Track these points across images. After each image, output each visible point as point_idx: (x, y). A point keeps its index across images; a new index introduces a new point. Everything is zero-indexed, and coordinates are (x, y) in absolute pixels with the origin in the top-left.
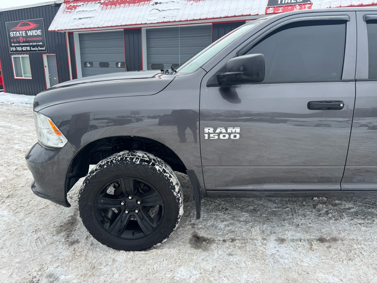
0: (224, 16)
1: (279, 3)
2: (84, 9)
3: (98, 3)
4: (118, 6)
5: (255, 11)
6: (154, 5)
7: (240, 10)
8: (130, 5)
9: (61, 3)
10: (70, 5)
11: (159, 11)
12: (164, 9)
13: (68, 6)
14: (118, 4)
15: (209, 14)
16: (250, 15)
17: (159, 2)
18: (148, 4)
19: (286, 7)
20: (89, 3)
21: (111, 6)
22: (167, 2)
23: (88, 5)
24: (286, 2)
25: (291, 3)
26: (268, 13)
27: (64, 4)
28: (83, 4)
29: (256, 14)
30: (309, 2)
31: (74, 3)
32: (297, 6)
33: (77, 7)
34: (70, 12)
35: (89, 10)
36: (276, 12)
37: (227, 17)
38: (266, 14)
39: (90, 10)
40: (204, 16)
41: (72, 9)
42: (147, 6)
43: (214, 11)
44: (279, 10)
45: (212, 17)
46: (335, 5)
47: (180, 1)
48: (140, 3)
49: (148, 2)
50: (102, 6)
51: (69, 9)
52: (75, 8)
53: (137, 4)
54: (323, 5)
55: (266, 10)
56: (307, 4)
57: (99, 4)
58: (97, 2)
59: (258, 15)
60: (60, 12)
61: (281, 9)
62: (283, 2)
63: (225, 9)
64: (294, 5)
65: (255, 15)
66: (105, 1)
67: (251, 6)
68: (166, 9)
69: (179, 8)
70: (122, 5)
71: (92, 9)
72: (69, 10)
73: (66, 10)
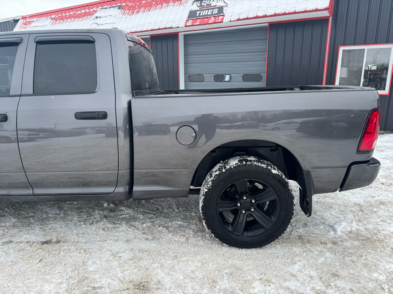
0: (150, 29)
1: (198, 15)
2: (37, 25)
3: (50, 18)
4: (65, 21)
5: (176, 24)
6: (94, 19)
7: (164, 22)
8: (75, 19)
9: (20, 19)
10: (27, 20)
11: (98, 25)
12: (103, 23)
13: (25, 22)
14: (65, 19)
15: (138, 27)
16: (172, 28)
17: (99, 17)
18: (90, 18)
19: (203, 19)
20: (42, 18)
21: (59, 21)
22: (105, 16)
23: (41, 20)
24: (203, 14)
25: (207, 15)
26: (187, 25)
27: (21, 20)
28: (37, 20)
29: (177, 26)
30: (222, 14)
31: (30, 19)
32: (212, 17)
33: (32, 23)
34: (25, 28)
35: (40, 25)
36: (194, 24)
37: (153, 30)
38: (186, 26)
39: (42, 25)
40: (133, 29)
41: (28, 25)
42: (89, 20)
43: (143, 24)
44: (197, 22)
45: (140, 31)
46: (243, 16)
47: (116, 15)
48: (84, 18)
49: (91, 17)
50: (52, 21)
51: (25, 24)
52: (30, 24)
53: (81, 18)
54: (233, 16)
55: (186, 23)
56: (220, 16)
57: (50, 19)
58: (48, 18)
59: (178, 27)
60: (17, 27)
61: (198, 21)
62: (201, 15)
63: (152, 22)
64: (210, 17)
65: (176, 28)
66: (55, 17)
67: (174, 18)
68: (104, 23)
69: (114, 21)
70: (69, 20)
72: (25, 26)
73: (23, 26)
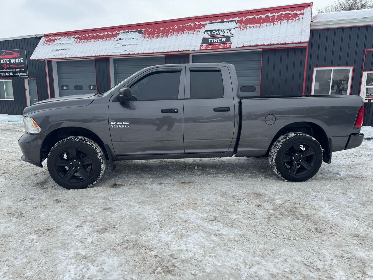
0: (171, 51)
1: (210, 42)
2: (61, 42)
3: (73, 37)
4: (89, 40)
5: (192, 48)
6: (118, 40)
7: (182, 46)
8: (99, 40)
9: (42, 37)
10: (49, 38)
11: (122, 45)
12: (126, 44)
13: (47, 39)
14: (89, 39)
15: (159, 49)
16: (189, 51)
17: (122, 38)
18: (113, 40)
19: (214, 45)
20: (66, 37)
21: (83, 40)
22: (128, 38)
23: (64, 39)
24: (214, 42)
25: (218, 42)
26: (201, 49)
27: (44, 37)
28: (60, 38)
29: (193, 50)
30: (229, 42)
31: (53, 37)
32: (222, 44)
33: (55, 40)
34: (49, 44)
35: (65, 43)
36: (207, 48)
37: (173, 52)
38: (200, 50)
39: (66, 43)
40: (155, 51)
41: (51, 42)
42: (113, 41)
43: (163, 47)
44: (209, 47)
45: (162, 52)
46: (246, 44)
47: (138, 38)
48: (107, 39)
49: (114, 38)
50: (76, 40)
51: (48, 42)
52: (54, 41)
53: (105, 39)
54: (239, 44)
55: (200, 47)
56: (228, 43)
57: (74, 39)
58: (72, 37)
59: (194, 50)
60: (40, 44)
61: (211, 46)
62: (212, 42)
63: (171, 46)
64: (220, 44)
65: (193, 51)
66: (79, 36)
67: (190, 43)
68: (128, 44)
69: (137, 43)
70: (93, 40)
71: (68, 43)
72: (48, 43)
73: (46, 43)
